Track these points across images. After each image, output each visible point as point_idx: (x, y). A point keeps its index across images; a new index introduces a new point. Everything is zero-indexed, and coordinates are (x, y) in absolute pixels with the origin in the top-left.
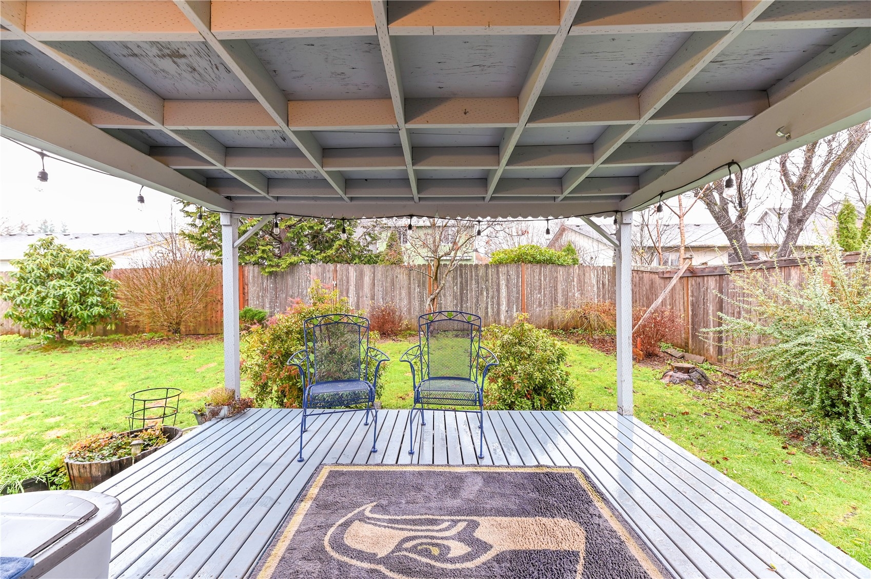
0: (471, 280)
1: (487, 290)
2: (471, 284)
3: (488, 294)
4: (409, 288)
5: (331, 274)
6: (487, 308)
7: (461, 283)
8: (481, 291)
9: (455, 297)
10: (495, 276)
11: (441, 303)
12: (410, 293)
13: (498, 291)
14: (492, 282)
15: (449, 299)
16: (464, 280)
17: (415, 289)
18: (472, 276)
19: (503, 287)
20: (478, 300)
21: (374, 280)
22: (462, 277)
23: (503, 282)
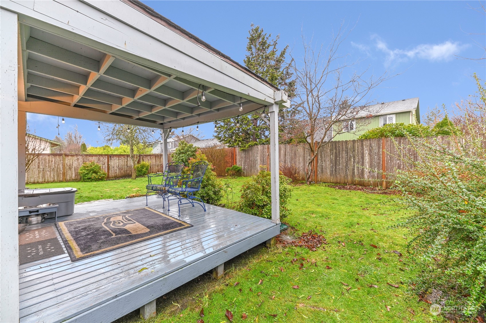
0: (343, 151)
1: (354, 157)
2: (342, 154)
3: (354, 160)
4: (304, 157)
5: (266, 150)
6: (354, 169)
7: (336, 153)
8: (350, 158)
9: (331, 162)
10: (360, 148)
11: (323, 166)
12: (304, 159)
13: (363, 158)
14: (358, 152)
15: (328, 163)
16: (337, 151)
17: (307, 157)
18: (343, 148)
19: (367, 155)
20: (347, 164)
21: (286, 152)
22: (336, 149)
23: (367, 152)
